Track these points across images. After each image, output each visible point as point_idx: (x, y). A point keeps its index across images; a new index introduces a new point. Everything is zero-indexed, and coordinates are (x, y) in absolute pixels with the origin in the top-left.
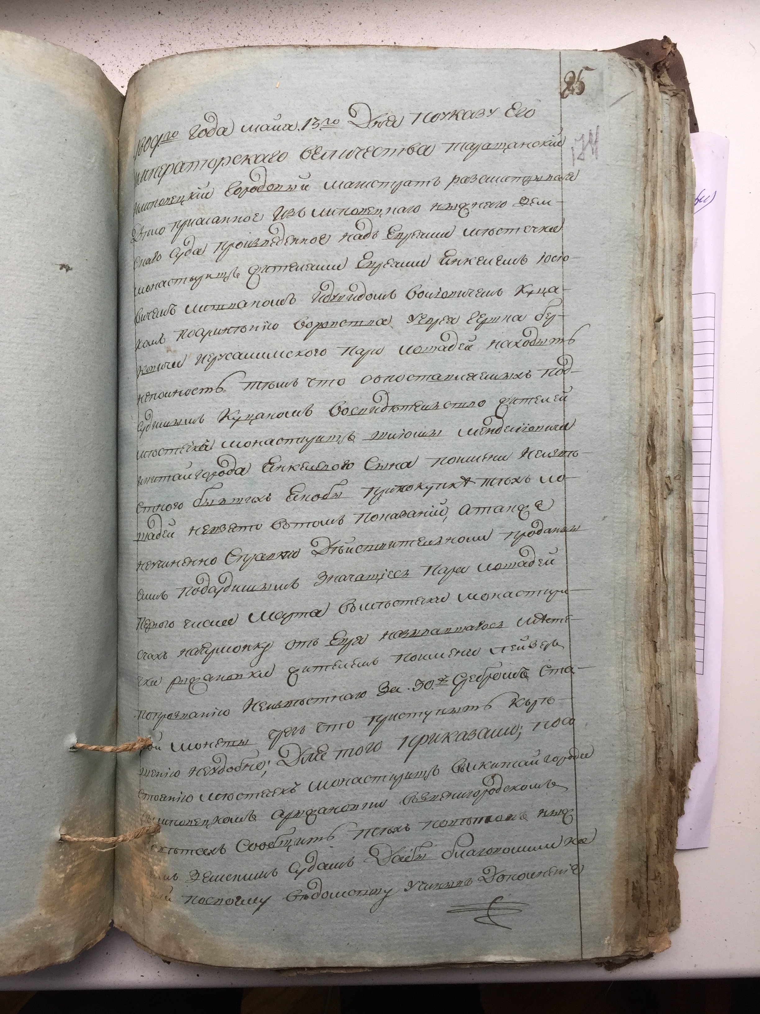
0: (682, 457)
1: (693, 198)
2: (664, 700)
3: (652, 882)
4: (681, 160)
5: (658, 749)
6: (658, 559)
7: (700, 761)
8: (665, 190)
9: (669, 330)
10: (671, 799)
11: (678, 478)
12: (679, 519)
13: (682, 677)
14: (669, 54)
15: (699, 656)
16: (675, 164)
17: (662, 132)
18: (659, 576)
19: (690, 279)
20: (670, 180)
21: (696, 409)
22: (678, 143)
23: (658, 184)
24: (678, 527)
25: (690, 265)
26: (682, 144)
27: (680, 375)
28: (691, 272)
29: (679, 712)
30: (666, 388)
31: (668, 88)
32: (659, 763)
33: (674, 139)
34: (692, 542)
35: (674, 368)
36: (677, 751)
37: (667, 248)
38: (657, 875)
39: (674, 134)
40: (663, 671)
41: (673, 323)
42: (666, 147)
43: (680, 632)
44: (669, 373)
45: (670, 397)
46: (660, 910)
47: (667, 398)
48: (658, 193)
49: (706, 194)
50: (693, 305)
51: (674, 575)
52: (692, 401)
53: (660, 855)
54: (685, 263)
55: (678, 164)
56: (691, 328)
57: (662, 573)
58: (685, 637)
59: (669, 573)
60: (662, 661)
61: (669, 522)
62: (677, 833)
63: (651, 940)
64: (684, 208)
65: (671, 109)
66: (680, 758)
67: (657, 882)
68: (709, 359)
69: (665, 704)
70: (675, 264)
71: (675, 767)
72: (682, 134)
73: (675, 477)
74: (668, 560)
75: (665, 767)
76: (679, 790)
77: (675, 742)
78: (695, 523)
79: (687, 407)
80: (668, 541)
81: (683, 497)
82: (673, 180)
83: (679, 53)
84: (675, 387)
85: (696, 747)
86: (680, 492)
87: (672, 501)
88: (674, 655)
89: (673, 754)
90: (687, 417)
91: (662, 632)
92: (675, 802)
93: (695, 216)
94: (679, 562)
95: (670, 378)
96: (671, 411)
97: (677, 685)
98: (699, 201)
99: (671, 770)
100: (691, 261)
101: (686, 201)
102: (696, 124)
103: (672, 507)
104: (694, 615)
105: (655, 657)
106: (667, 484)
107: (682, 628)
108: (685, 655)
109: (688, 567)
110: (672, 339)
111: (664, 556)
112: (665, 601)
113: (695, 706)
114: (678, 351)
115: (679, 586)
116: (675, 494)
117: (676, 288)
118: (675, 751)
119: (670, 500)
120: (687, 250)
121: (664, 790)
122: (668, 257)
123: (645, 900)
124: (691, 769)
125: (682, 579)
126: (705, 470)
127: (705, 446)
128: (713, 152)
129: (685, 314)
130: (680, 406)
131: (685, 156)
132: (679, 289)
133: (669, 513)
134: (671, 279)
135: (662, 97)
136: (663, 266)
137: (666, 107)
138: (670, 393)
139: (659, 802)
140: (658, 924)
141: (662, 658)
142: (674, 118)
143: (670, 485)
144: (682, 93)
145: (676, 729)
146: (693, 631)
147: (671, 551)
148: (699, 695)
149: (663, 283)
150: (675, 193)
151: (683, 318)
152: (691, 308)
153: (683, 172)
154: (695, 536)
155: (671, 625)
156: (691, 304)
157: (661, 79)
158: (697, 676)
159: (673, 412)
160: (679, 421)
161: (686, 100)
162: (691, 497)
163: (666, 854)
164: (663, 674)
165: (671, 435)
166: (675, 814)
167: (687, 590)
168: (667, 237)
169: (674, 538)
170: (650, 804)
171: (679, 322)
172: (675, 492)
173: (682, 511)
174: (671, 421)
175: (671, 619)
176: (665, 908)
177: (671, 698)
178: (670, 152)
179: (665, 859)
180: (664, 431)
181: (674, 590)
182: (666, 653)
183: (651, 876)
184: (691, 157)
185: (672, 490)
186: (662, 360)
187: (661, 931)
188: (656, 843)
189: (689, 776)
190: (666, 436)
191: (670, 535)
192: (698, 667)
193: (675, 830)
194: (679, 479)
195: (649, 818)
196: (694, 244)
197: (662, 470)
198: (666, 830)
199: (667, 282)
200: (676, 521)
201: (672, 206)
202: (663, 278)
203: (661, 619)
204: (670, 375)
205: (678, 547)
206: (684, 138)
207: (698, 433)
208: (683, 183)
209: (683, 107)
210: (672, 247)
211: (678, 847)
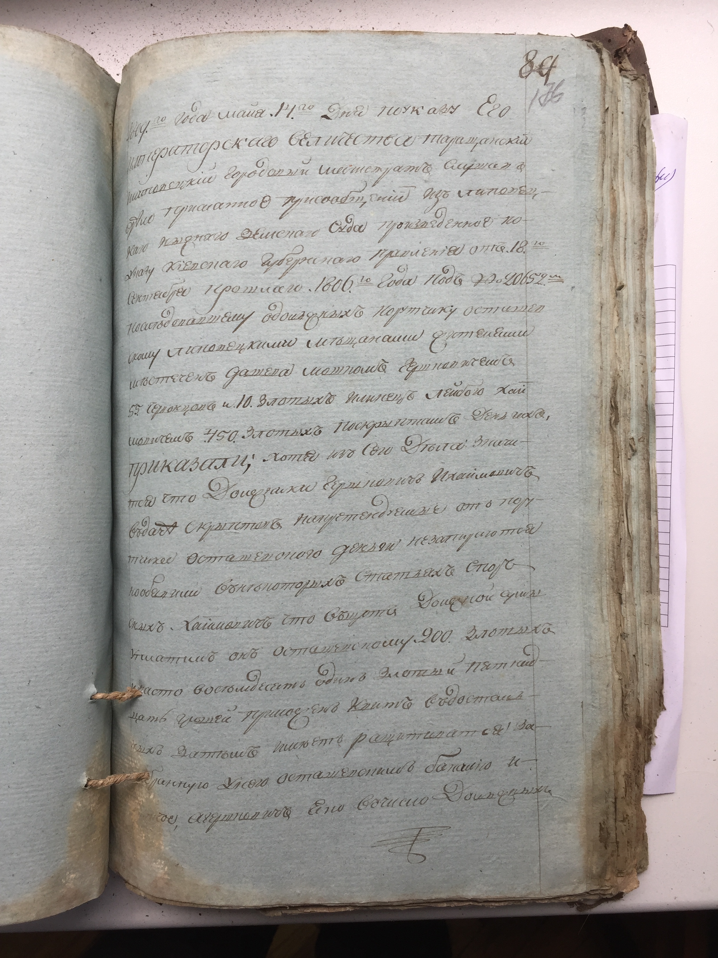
0: (645, 420)
1: (653, 176)
2: (630, 650)
3: (621, 823)
4: (642, 140)
5: (624, 696)
6: (623, 515)
7: (665, 709)
8: (627, 167)
9: (632, 300)
10: (637, 745)
11: (642, 440)
12: (643, 479)
13: (647, 629)
14: (630, 41)
15: (663, 609)
16: (636, 143)
17: (623, 113)
18: (624, 532)
19: (652, 252)
20: (631, 158)
21: (659, 375)
22: (639, 125)
23: (619, 162)
24: (642, 487)
25: (652, 239)
26: (643, 125)
27: (643, 342)
28: (653, 246)
29: (645, 663)
30: (630, 355)
31: (629, 73)
32: (626, 709)
33: (635, 121)
34: (656, 501)
35: (637, 336)
36: (643, 699)
37: (629, 222)
38: (625, 816)
39: (635, 116)
40: (629, 622)
41: (636, 294)
42: (627, 128)
43: (645, 586)
44: (632, 340)
45: (633, 363)
46: (628, 851)
47: (631, 364)
48: (620, 171)
49: (666, 172)
50: (655, 276)
51: (638, 532)
52: (655, 367)
53: (627, 799)
54: (647, 236)
55: (639, 144)
56: (654, 298)
57: (626, 529)
58: (650, 591)
59: (634, 530)
60: (628, 613)
61: (633, 481)
62: (644, 778)
63: (620, 880)
64: (645, 185)
65: (632, 92)
66: (647, 706)
67: (625, 824)
68: (671, 328)
69: (631, 654)
70: (637, 238)
71: (642, 714)
72: (643, 116)
73: (639, 439)
74: (633, 518)
75: (632, 714)
76: (646, 737)
77: (641, 690)
78: (659, 483)
79: (650, 373)
80: (633, 499)
81: (647, 458)
82: (634, 159)
83: (639, 40)
84: (638, 354)
85: (661, 696)
86: (644, 454)
87: (636, 462)
88: (640, 608)
89: (639, 701)
90: (650, 382)
91: (627, 585)
92: (641, 749)
93: (656, 193)
94: (644, 520)
95: (633, 346)
96: (634, 377)
97: (643, 636)
98: (660, 178)
99: (638, 717)
100: (653, 236)
101: (647, 178)
102: (656, 107)
103: (637, 468)
104: (658, 571)
105: (621, 608)
106: (631, 445)
107: (647, 583)
108: (651, 609)
109: (652, 524)
110: (635, 309)
111: (629, 514)
112: (630, 556)
113: (661, 656)
114: (641, 320)
115: (644, 543)
116: (639, 455)
117: (639, 261)
118: (641, 699)
119: (634, 461)
120: (649, 224)
121: (631, 736)
122: (630, 231)
123: (614, 840)
124: (657, 717)
125: (646, 536)
126: (668, 432)
127: (668, 409)
128: (672, 132)
129: (648, 285)
130: (643, 372)
131: (645, 136)
132: (641, 262)
133: (633, 473)
134: (633, 252)
135: (623, 80)
136: (625, 239)
137: (627, 90)
138: (633, 359)
139: (626, 747)
140: (627, 864)
141: (628, 610)
142: (634, 101)
143: (634, 446)
144: (643, 77)
145: (642, 679)
146: (658, 586)
147: (635, 509)
148: (664, 646)
149: (625, 255)
150: (636, 171)
151: (645, 288)
152: (652, 279)
153: (644, 151)
154: (659, 495)
155: (637, 580)
156: (653, 276)
157: (623, 64)
158: (662, 629)
159: (637, 377)
160: (642, 386)
161: (646, 84)
162: (655, 458)
163: (634, 798)
164: (629, 625)
165: (634, 399)
166: (642, 761)
167: (652, 547)
168: (628, 212)
169: (639, 497)
170: (617, 748)
171: (641, 292)
172: (639, 454)
173: (646, 471)
174: (634, 386)
175: (637, 573)
176: (633, 850)
177: (637, 648)
178: (631, 132)
179: (633, 802)
180: (627, 396)
181: (639, 547)
182: (632, 606)
183: (620, 817)
184: (651, 137)
185: (636, 451)
186: (624, 327)
187: (630, 871)
188: (624, 786)
189: (655, 725)
190: (629, 399)
191: (634, 494)
192: (663, 620)
193: (642, 774)
195: (616, 763)
196: (655, 219)
197: (626, 432)
198: (633, 774)
199: (629, 255)
200: (641, 481)
201: (635, 184)
202: (625, 250)
203: (626, 573)
204: (633, 342)
205: (642, 505)
206: (645, 119)
207: (661, 398)
208: (644, 161)
209: (644, 90)
210: (634, 221)
211: (645, 792)
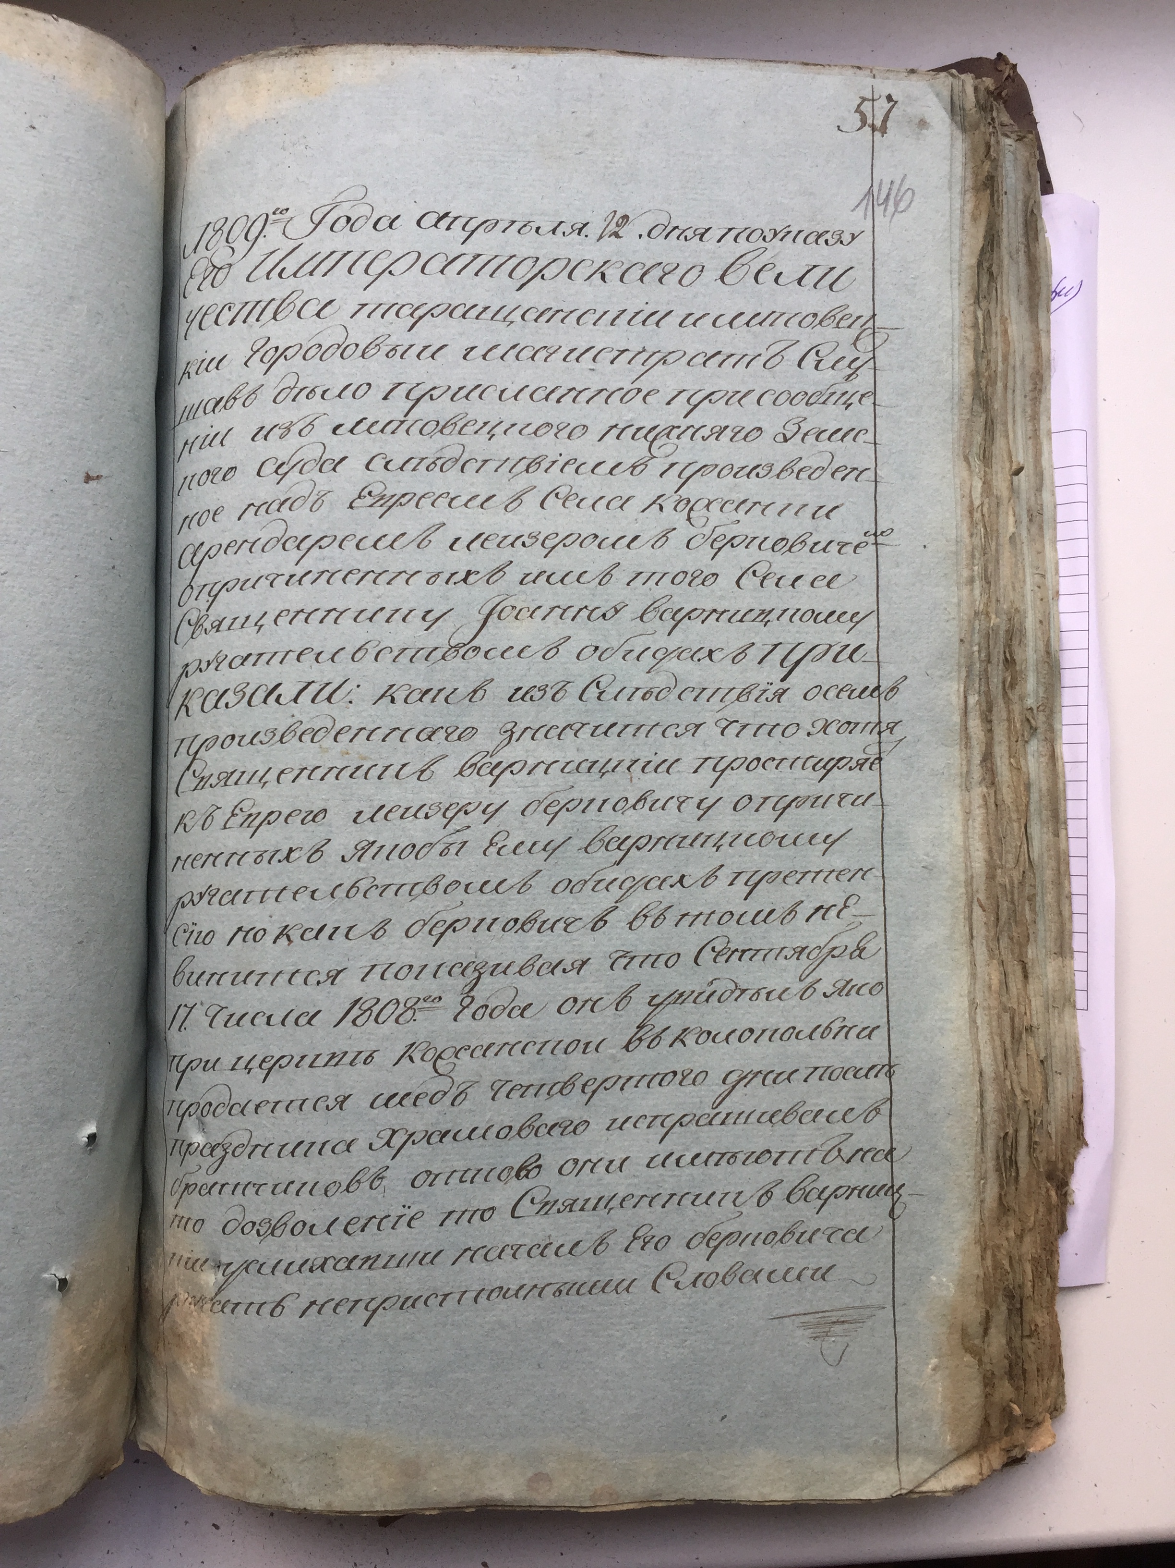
0: (1047, 677)
1: (1049, 290)
3: (1027, 1340)
4: (1032, 234)
5: (1033, 1128)
7: (1087, 1145)
8: (1013, 280)
10: (1049, 1208)
11: (1041, 708)
12: (1045, 772)
13: (1056, 1014)
14: (1006, 79)
15: (1080, 981)
16: (1023, 239)
19: (1048, 410)
20: (1017, 263)
21: (1064, 604)
22: (1026, 210)
24: (1044, 785)
25: (1048, 389)
26: (1032, 211)
27: (1040, 552)
28: (1049, 400)
29: (1055, 1069)
30: (1025, 574)
31: (1012, 129)
32: (1035, 1150)
33: (1020, 204)
34: (1065, 805)
35: (1033, 543)
36: (1054, 1130)
37: (1018, 364)
38: (1033, 1328)
39: (1021, 197)
41: (1031, 477)
42: (1011, 216)
43: (1052, 944)
45: (1029, 586)
46: (1039, 1384)
47: (1026, 588)
49: (1066, 284)
50: (1053, 449)
51: (1043, 857)
52: (1058, 592)
53: (1036, 1298)
54: (1042, 385)
55: (1027, 239)
56: (1053, 483)
57: (1027, 856)
58: (1060, 952)
59: (1036, 854)
61: (1033, 776)
62: (1058, 1262)
63: (1026, 1434)
64: (1037, 306)
65: (1016, 159)
66: (1059, 1141)
67: (1033, 1340)
68: (1082, 529)
70: (1029, 387)
71: (1054, 1157)
72: (1031, 197)
73: (1038, 708)
74: (1035, 835)
75: (1042, 1157)
76: (1059, 1192)
77: (1053, 1117)
78: (1068, 778)
79: (1051, 601)
80: (1032, 808)
81: (1051, 739)
82: (1021, 265)
83: (1020, 77)
84: (1035, 571)
85: (1081, 1123)
86: (1046, 731)
87: (1034, 746)
88: (1047, 981)
89: (1050, 1137)
90: (1052, 616)
92: (1055, 1213)
93: (1053, 317)
94: (1048, 837)
95: (1026, 558)
96: (1030, 609)
98: (1058, 294)
100: (1050, 383)
101: (1041, 295)
102: (1049, 182)
104: (1071, 919)
105: (1026, 985)
106: (1028, 720)
107: (1056, 939)
108: (1062, 981)
109: (1061, 845)
110: (1029, 499)
112: (1031, 899)
113: (1078, 1059)
114: (1037, 519)
115: (1049, 874)
116: (1040, 734)
117: (1030, 424)
118: (1052, 1130)
119: (1032, 744)
120: (1044, 367)
121: (1041, 1194)
122: (1017, 376)
124: (1075, 1158)
125: (1053, 863)
126: (1081, 696)
127: (1080, 659)
128: (1075, 222)
129: (1044, 463)
130: (1042, 600)
131: (1035, 228)
132: (1034, 425)
133: (1033, 763)
134: (1025, 411)
135: (1004, 142)
137: (1011, 156)
138: (1028, 579)
139: (1035, 1213)
140: (1037, 1408)
141: (1033, 987)
142: (1020, 173)
143: (1032, 721)
144: (1030, 136)
145: (1054, 1098)
146: (1070, 944)
147: (1037, 821)
148: (1083, 1043)
149: (1014, 417)
150: (1024, 283)
151: (1042, 469)
152: (1051, 452)
153: (1034, 251)
154: (1069, 796)
155: (1041, 934)
156: (1051, 447)
158: (1079, 1013)
159: (1034, 609)
160: (1041, 622)
161: (1036, 148)
162: (1061, 737)
163: (1045, 1297)
165: (1031, 644)
166: (1056, 1231)
167: (1061, 881)
169: (1041, 802)
171: (1036, 474)
172: (1040, 732)
173: (1049, 759)
174: (1030, 623)
175: (1040, 926)
176: (1045, 1382)
177: (1046, 1049)
178: (1017, 225)
179: (1045, 1303)
180: (1024, 639)
181: (1044, 882)
182: (1039, 979)
184: (1044, 230)
185: (1036, 729)
187: (1041, 1418)
188: (1031, 1278)
189: (1072, 1171)
190: (1025, 645)
191: (1035, 796)
192: (1080, 999)
193: (1056, 1257)
194: (1044, 711)
196: (1052, 358)
197: (1022, 698)
198: (1043, 1257)
199: (1019, 415)
200: (1043, 775)
201: (1021, 303)
202: (1014, 409)
203: (1029, 927)
205: (1046, 814)
206: (1034, 203)
207: (1068, 641)
208: (1036, 270)
209: (1032, 156)
210: (1024, 364)
211: (1062, 1283)
